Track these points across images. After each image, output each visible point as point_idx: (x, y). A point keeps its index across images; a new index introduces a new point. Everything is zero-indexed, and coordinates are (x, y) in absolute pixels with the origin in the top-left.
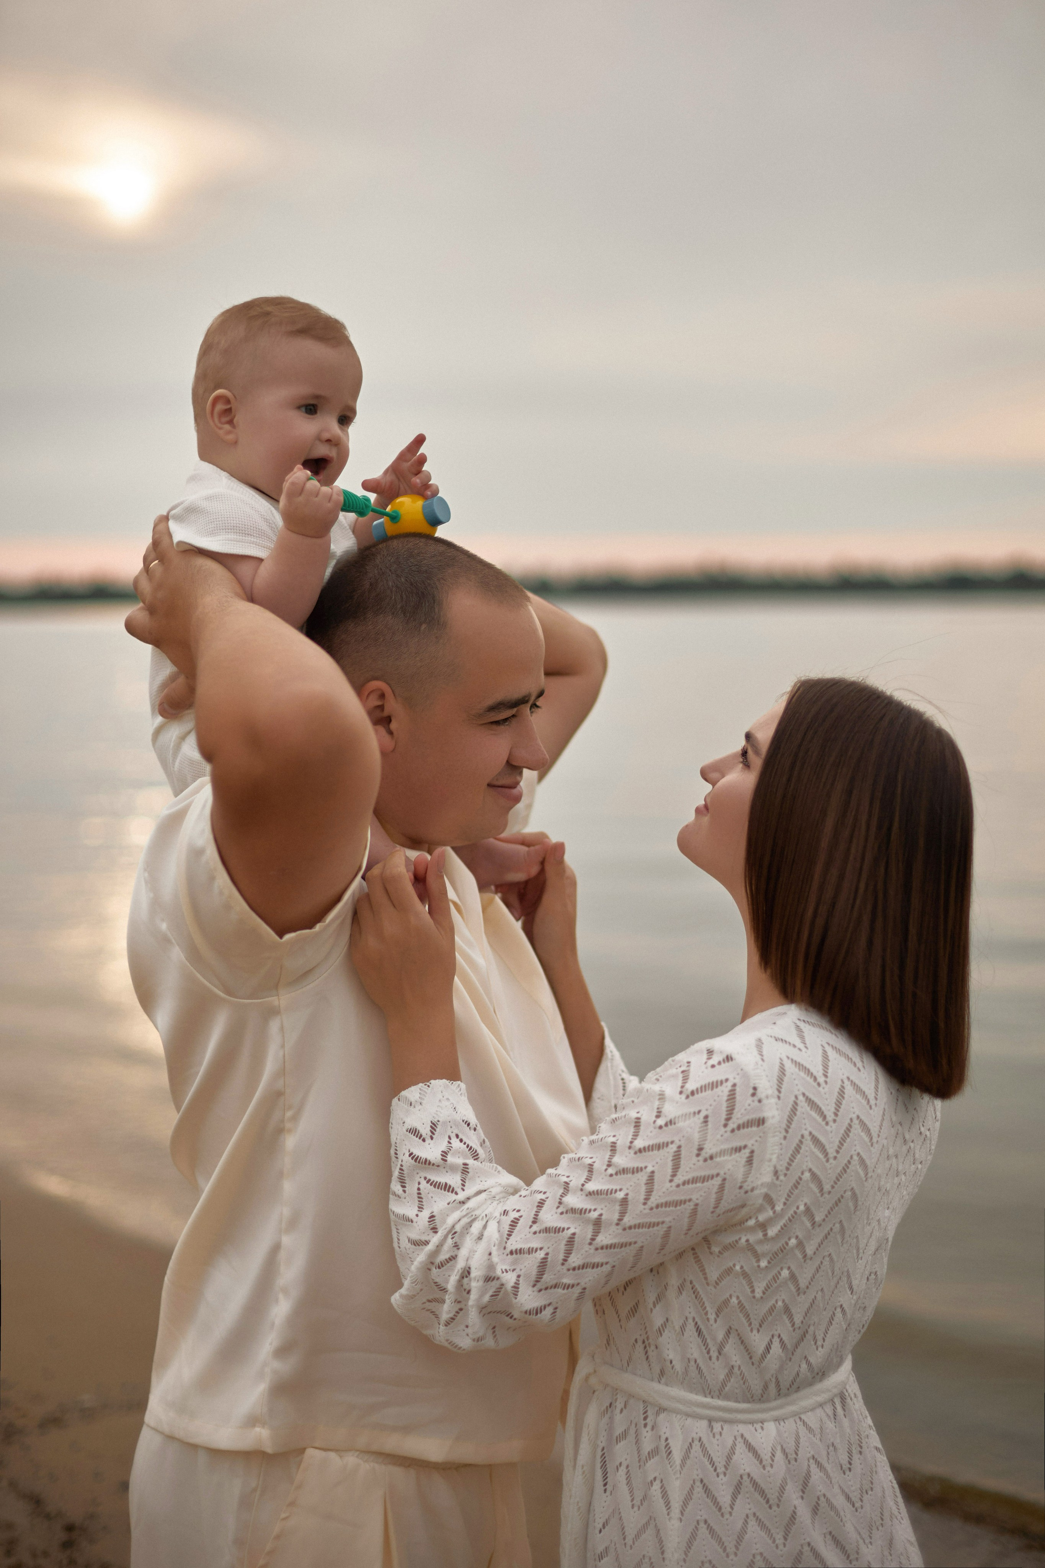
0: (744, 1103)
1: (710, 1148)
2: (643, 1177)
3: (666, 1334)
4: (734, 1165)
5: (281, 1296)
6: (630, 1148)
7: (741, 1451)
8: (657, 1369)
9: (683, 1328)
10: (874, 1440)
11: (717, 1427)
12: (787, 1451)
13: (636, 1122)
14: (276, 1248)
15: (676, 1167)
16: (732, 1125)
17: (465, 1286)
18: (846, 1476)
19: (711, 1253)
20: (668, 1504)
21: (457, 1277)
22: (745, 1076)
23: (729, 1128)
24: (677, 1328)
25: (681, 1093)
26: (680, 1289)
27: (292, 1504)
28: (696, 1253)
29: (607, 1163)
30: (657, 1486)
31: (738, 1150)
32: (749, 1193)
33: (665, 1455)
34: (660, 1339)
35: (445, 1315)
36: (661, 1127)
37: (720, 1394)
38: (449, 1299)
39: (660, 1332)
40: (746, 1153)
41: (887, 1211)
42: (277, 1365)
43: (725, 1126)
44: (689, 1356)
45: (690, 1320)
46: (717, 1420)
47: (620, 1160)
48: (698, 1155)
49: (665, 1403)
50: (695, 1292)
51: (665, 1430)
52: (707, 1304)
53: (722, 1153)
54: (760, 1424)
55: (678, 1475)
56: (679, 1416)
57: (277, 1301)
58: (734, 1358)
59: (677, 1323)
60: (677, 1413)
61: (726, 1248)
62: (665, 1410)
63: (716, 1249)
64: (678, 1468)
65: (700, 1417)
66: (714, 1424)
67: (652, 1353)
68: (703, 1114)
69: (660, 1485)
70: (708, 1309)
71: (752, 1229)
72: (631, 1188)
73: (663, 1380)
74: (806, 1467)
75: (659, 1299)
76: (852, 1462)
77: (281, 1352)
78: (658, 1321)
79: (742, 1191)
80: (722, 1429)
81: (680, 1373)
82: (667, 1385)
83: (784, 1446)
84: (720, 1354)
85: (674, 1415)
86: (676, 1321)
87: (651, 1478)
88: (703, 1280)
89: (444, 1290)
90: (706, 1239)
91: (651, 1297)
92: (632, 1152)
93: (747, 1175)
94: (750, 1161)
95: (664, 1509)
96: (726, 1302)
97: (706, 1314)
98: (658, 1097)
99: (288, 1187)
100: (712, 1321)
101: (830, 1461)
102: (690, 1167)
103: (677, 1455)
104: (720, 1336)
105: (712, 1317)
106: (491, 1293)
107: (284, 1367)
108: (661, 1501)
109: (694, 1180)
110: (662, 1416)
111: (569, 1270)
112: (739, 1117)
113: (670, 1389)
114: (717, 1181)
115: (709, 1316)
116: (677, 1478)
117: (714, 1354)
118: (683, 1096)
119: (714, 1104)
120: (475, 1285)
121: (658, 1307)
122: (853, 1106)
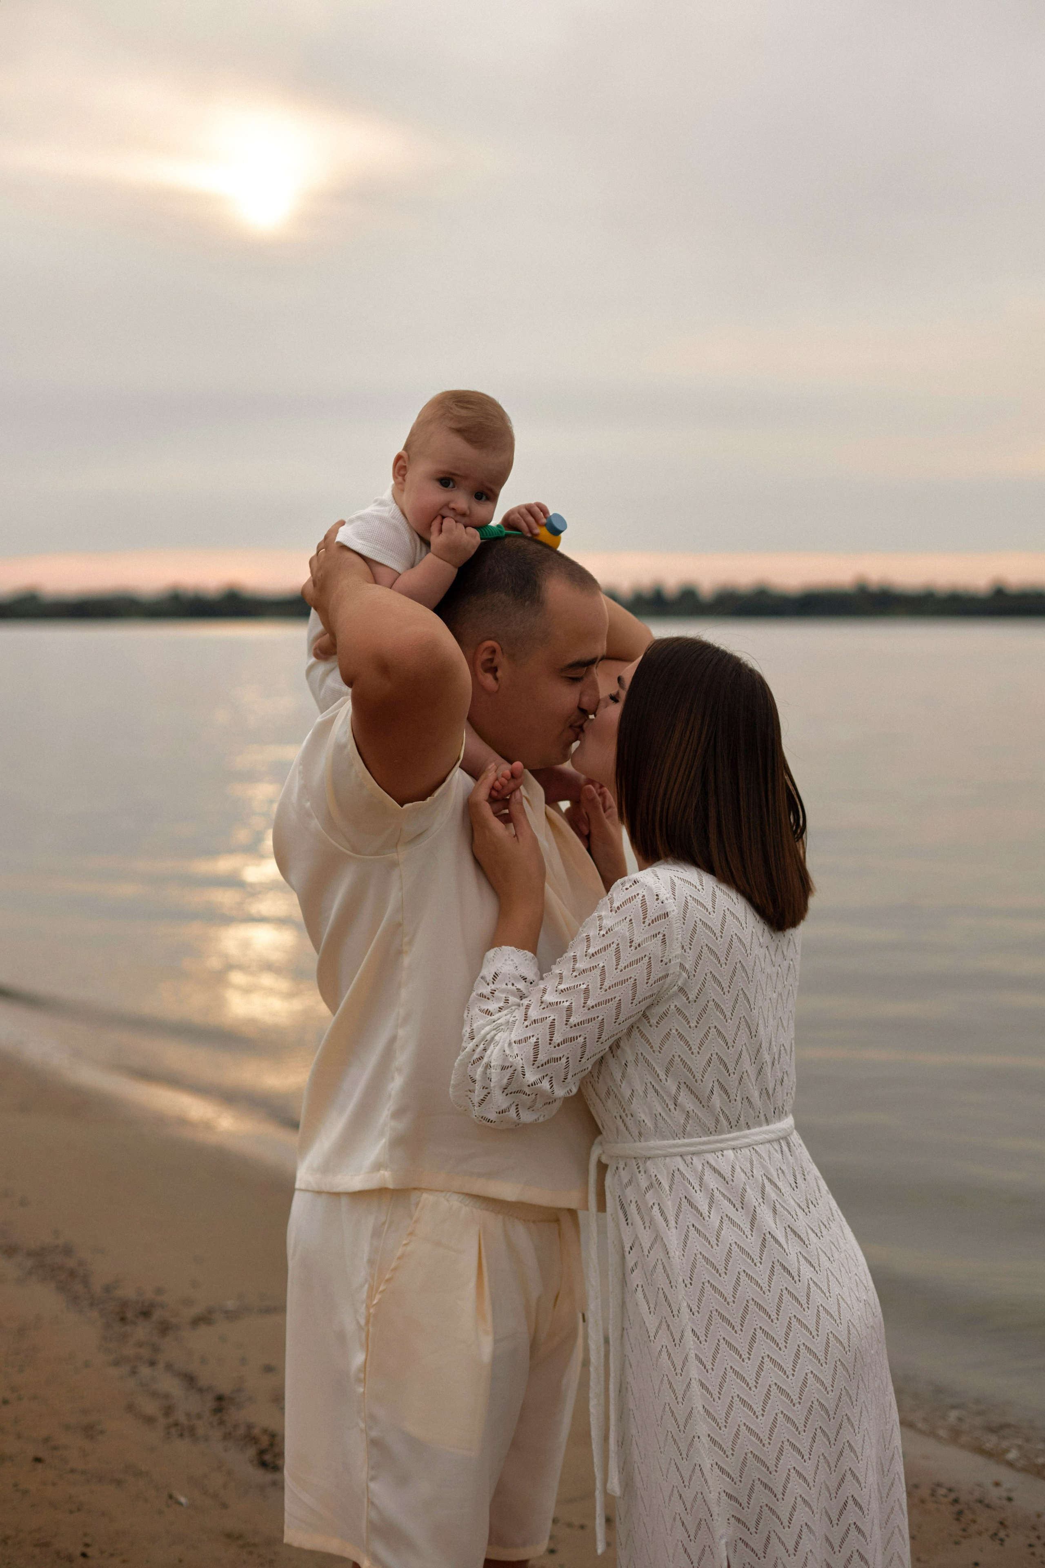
0: (651, 904)
1: (637, 940)
2: (597, 972)
3: (635, 1101)
4: (654, 947)
5: (396, 1074)
6: (586, 955)
7: (709, 1173)
8: (635, 1133)
9: (645, 1092)
10: (814, 1171)
11: (688, 1158)
12: (745, 1170)
13: (587, 939)
14: (393, 1040)
15: (618, 959)
16: (647, 921)
17: (488, 1076)
18: (795, 1192)
19: (651, 1026)
20: (666, 1220)
21: (483, 1069)
22: (650, 889)
23: (647, 924)
24: (641, 1093)
25: (611, 911)
26: (636, 1062)
27: (411, 1234)
28: (640, 1030)
29: (572, 970)
30: (656, 1208)
31: (655, 936)
32: (668, 964)
33: (657, 1186)
34: (632, 1106)
35: (476, 1100)
36: (603, 935)
37: (684, 1134)
38: (478, 1087)
39: (630, 1101)
40: (660, 936)
41: (774, 994)
42: (393, 1123)
43: (644, 922)
44: (655, 1112)
45: (649, 1084)
46: (688, 1154)
47: (580, 965)
48: (631, 946)
49: (648, 1154)
50: (647, 1061)
51: (653, 1171)
52: (656, 1068)
53: (646, 940)
54: (721, 1152)
55: (669, 1197)
56: (660, 1159)
57: (393, 1078)
58: (688, 1106)
59: (640, 1090)
60: (658, 1157)
61: (661, 1018)
62: (649, 1158)
63: (653, 1021)
64: (668, 1192)
65: (675, 1155)
66: (685, 1157)
67: (629, 1121)
68: (628, 920)
69: (658, 1207)
70: (658, 1072)
71: (675, 995)
72: (590, 981)
73: (642, 1139)
74: (761, 1180)
75: (623, 1076)
76: (797, 1182)
77: (397, 1114)
78: (628, 1093)
79: (663, 963)
80: (692, 1160)
81: (652, 1128)
82: (646, 1141)
83: (742, 1167)
84: (676, 1105)
85: (656, 1160)
86: (640, 1089)
87: (651, 1204)
88: (650, 1049)
89: (474, 1081)
90: (644, 1015)
91: (618, 1076)
92: (588, 957)
93: (664, 951)
94: (664, 941)
95: (664, 1223)
96: (671, 1062)
97: (658, 1076)
98: (598, 919)
99: (404, 994)
100: (664, 1081)
101: (781, 1180)
102: (628, 956)
103: (666, 1185)
104: (673, 1089)
105: (663, 1076)
106: (508, 1077)
107: (400, 1126)
108: (661, 1218)
109: (631, 964)
110: (649, 1163)
111: (571, 1027)
112: (651, 915)
113: (649, 1143)
114: (646, 960)
115: (661, 1077)
116: (668, 1200)
117: (672, 1107)
118: (613, 912)
119: (634, 911)
120: (494, 1073)
121: (624, 1082)
122: (732, 926)
